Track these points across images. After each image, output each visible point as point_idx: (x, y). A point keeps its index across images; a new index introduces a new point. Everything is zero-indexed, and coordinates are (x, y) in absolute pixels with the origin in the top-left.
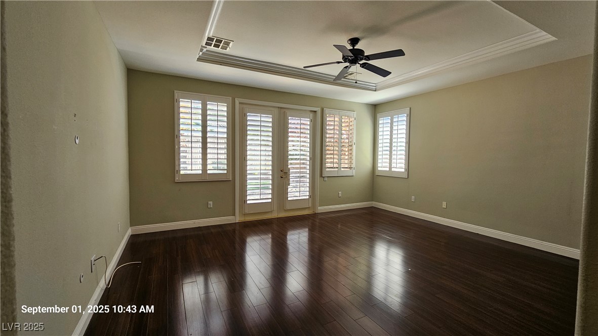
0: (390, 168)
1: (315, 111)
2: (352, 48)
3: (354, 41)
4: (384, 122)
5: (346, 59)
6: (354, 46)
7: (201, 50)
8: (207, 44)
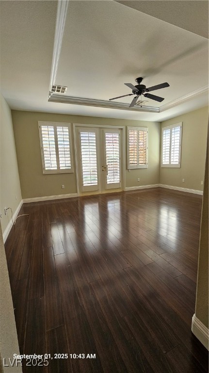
0: (170, 162)
1: (122, 129)
2: (138, 84)
3: (139, 80)
4: (166, 133)
5: (135, 92)
6: (139, 83)
7: (50, 95)
8: (53, 90)
